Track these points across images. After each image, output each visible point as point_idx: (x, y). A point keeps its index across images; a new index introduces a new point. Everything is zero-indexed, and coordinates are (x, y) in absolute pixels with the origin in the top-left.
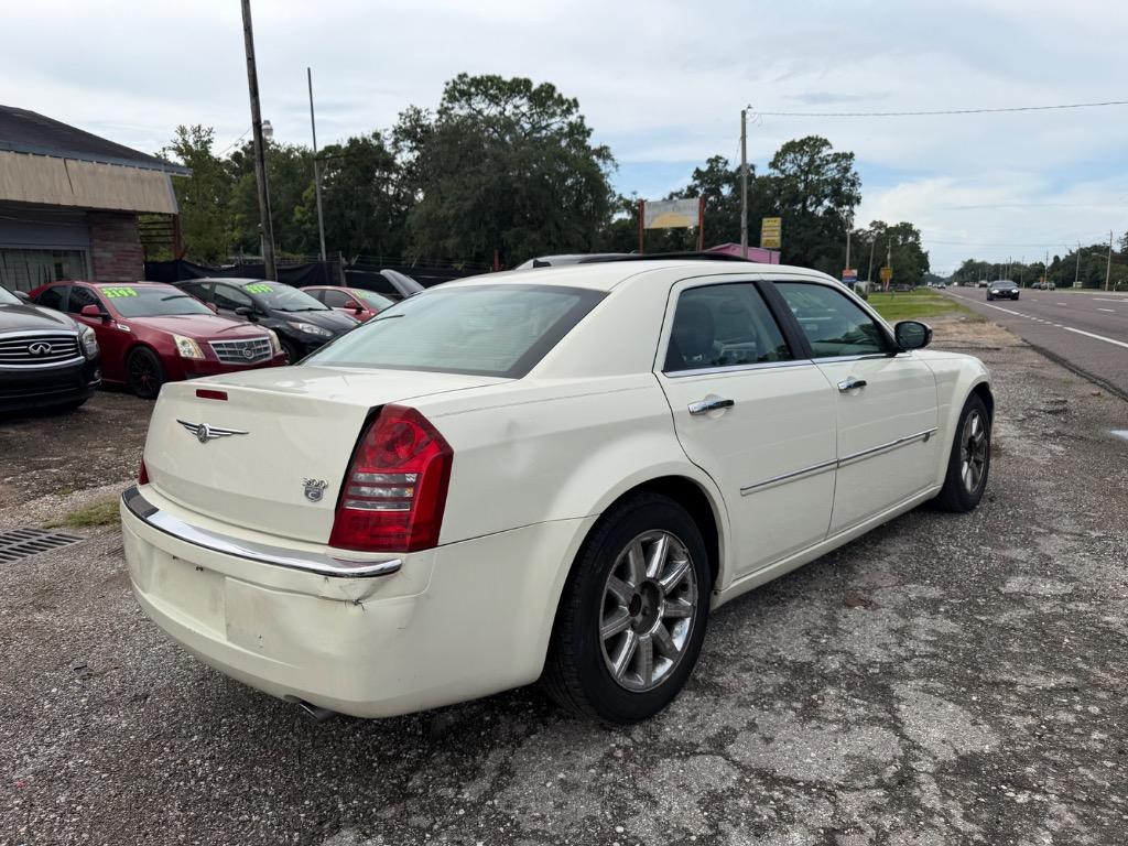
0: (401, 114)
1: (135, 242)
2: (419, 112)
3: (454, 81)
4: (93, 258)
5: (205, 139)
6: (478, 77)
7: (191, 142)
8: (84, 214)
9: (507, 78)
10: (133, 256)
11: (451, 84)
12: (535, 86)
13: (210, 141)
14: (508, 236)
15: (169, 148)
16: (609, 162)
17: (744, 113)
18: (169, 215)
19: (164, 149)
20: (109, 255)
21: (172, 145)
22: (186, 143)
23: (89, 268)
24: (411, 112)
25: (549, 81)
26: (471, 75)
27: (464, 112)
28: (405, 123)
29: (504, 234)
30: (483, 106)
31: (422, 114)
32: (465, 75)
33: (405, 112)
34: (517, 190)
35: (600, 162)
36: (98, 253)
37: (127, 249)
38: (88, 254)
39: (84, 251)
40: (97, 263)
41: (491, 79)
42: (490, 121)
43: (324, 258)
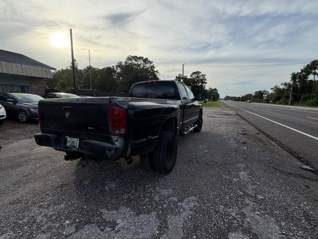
1: (43, 84)
3: (128, 57)
6: (133, 56)
8: (29, 78)
9: (139, 57)
10: (42, 88)
12: (144, 58)
16: (158, 74)
17: (183, 65)
18: (51, 79)
20: (36, 87)
23: (30, 90)
24: (120, 62)
25: (147, 57)
27: (130, 63)
28: (118, 64)
30: (134, 62)
31: (122, 63)
32: (131, 56)
35: (156, 73)
36: (32, 87)
37: (40, 86)
39: (29, 86)
40: (32, 89)
41: (135, 56)
42: (135, 65)
43: (91, 90)
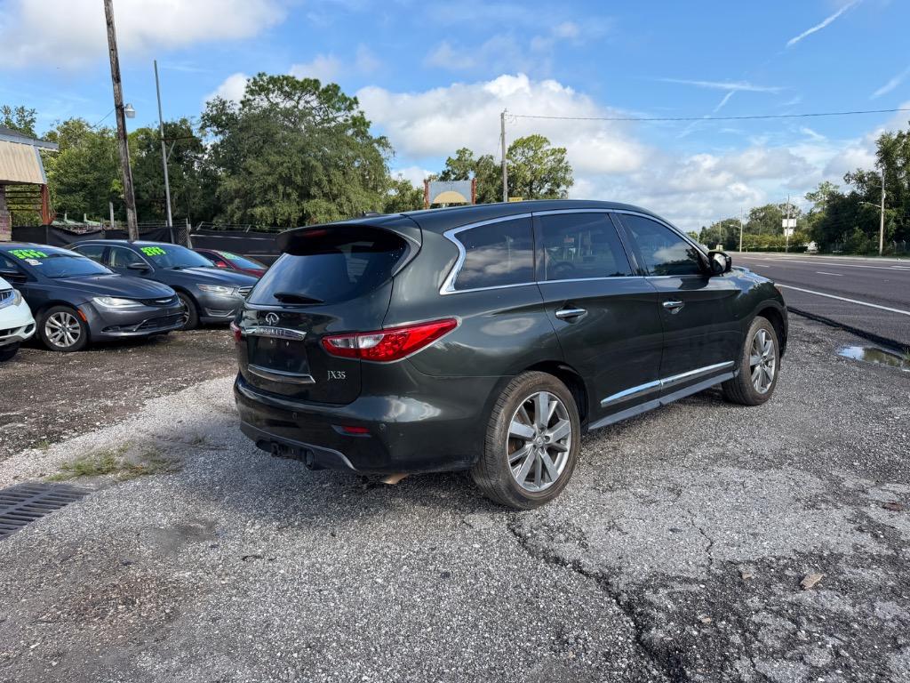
1: (3, 208)
2: (224, 103)
3: (254, 79)
5: (28, 119)
6: (276, 76)
7: (14, 121)
9: (300, 78)
10: (1, 222)
11: (252, 81)
12: (323, 86)
13: (32, 121)
14: (308, 206)
16: (388, 150)
17: (502, 115)
18: (39, 185)
25: (335, 83)
26: (269, 74)
27: (265, 104)
28: (212, 111)
29: (305, 204)
30: (279, 100)
31: (227, 105)
32: (264, 74)
33: (211, 101)
34: (313, 168)
35: (380, 149)
41: (286, 78)
42: (287, 113)
43: (171, 224)
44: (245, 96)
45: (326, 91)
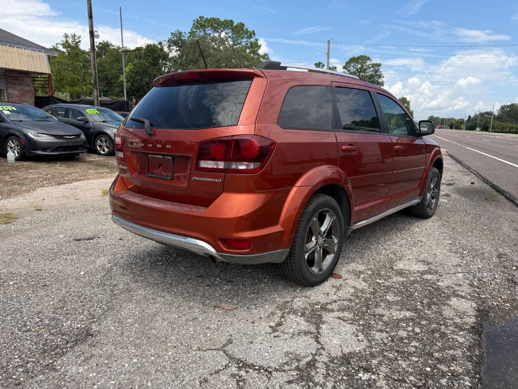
0: (172, 33)
1: (30, 86)
2: (181, 33)
3: (197, 19)
4: (8, 94)
5: (77, 41)
6: (209, 18)
7: (70, 42)
8: (4, 71)
9: (222, 20)
10: (29, 93)
11: (196, 21)
12: (235, 24)
13: (80, 41)
15: (60, 44)
17: (328, 42)
18: (46, 74)
19: (57, 44)
20: (16, 92)
21: (61, 42)
22: (67, 42)
23: (6, 98)
24: (177, 32)
25: (242, 22)
26: (205, 17)
27: (202, 34)
28: (174, 38)
30: (211, 32)
31: (182, 34)
32: (203, 17)
33: (174, 32)
36: (10, 91)
37: (26, 90)
38: (5, 91)
39: (3, 90)
40: (10, 96)
41: (214, 19)
42: (214, 39)
43: (126, 99)
44: (192, 30)
45: (236, 27)
